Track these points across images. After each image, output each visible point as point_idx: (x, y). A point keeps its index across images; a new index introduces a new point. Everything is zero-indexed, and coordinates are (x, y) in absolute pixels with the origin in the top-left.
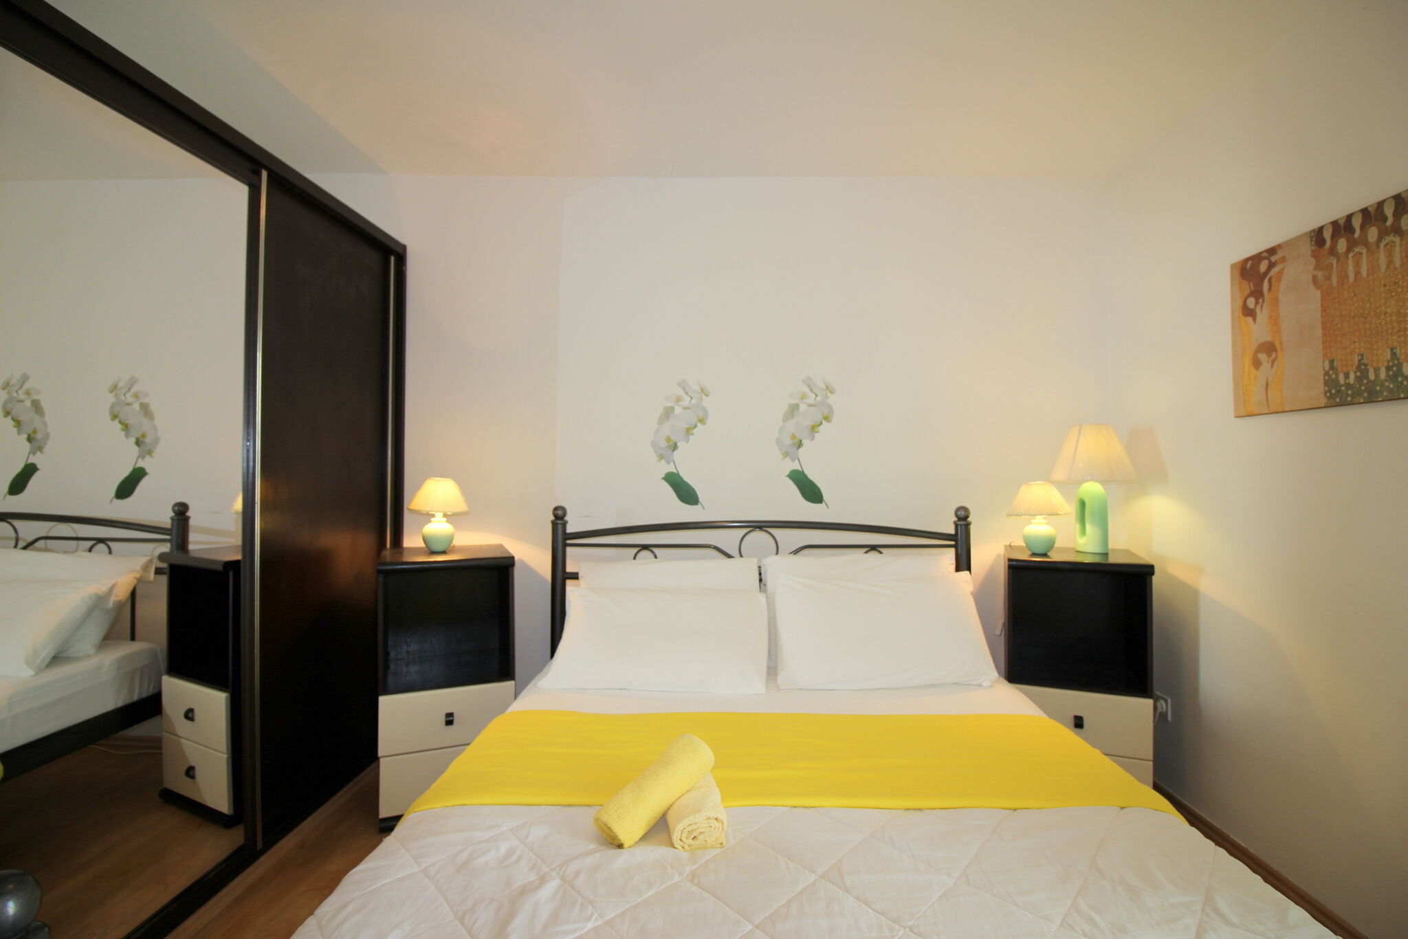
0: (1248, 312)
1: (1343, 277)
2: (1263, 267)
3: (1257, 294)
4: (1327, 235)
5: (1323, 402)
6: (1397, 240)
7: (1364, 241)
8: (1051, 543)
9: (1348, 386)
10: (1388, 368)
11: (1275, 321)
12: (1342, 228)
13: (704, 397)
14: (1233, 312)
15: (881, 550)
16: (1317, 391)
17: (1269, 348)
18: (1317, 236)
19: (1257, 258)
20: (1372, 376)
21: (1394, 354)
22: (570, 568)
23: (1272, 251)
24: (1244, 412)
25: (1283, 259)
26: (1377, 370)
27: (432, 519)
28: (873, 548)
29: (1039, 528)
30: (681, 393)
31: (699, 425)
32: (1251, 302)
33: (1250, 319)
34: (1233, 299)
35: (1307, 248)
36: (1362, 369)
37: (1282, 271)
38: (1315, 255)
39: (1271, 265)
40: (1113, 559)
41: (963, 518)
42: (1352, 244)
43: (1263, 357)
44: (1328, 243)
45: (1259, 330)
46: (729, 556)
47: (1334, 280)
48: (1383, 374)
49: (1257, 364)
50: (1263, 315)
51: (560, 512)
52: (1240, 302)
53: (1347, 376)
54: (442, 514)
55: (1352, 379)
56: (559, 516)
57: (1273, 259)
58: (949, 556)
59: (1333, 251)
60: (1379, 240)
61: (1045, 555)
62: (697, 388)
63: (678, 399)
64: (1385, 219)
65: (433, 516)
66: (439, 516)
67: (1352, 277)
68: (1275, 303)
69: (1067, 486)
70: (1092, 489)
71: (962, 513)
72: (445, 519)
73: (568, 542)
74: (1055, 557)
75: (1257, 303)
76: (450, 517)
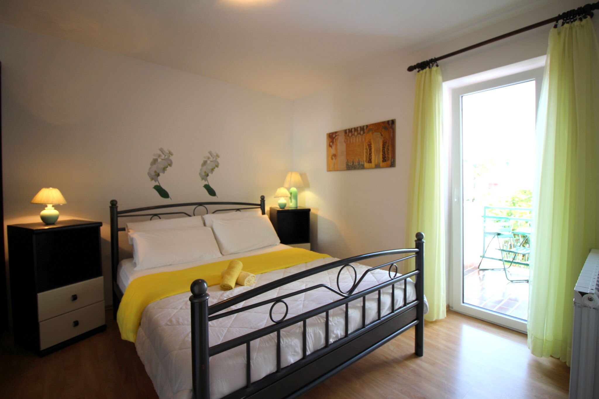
0: (330, 146)
1: (350, 141)
2: (334, 136)
3: (333, 142)
4: (347, 131)
5: (346, 169)
6: (360, 136)
7: (354, 135)
8: (285, 205)
9: (351, 166)
10: (358, 163)
11: (336, 149)
12: (350, 131)
13: (170, 156)
14: (327, 145)
15: (241, 210)
16: (345, 166)
17: (335, 155)
18: (345, 131)
19: (333, 133)
20: (355, 164)
21: (359, 160)
22: (120, 226)
23: (336, 132)
24: (329, 170)
25: (338, 135)
26: (356, 163)
27: (46, 208)
28: (238, 210)
29: (282, 201)
30: (161, 153)
31: (169, 166)
32: (331, 144)
33: (331, 148)
34: (327, 142)
35: (343, 133)
36: (353, 162)
37: (338, 138)
38: (345, 136)
39: (336, 136)
40: (299, 208)
41: (263, 199)
42: (352, 135)
43: (333, 157)
44: (347, 134)
45: (333, 151)
46: (190, 216)
47: (349, 142)
48: (357, 164)
49: (332, 159)
50: (334, 147)
51: (115, 203)
52: (328, 143)
53: (350, 164)
54: (51, 205)
55: (351, 164)
56: (114, 204)
57: (336, 134)
58: (259, 211)
59: (348, 135)
60: (357, 135)
61: (284, 208)
62: (168, 152)
63: (160, 156)
64: (358, 131)
65: (46, 206)
66: (50, 206)
67: (352, 142)
68: (336, 145)
69: (288, 189)
70: (293, 190)
71: (262, 197)
72: (53, 208)
73: (119, 215)
74: (286, 208)
75: (332, 144)
76: (56, 207)
